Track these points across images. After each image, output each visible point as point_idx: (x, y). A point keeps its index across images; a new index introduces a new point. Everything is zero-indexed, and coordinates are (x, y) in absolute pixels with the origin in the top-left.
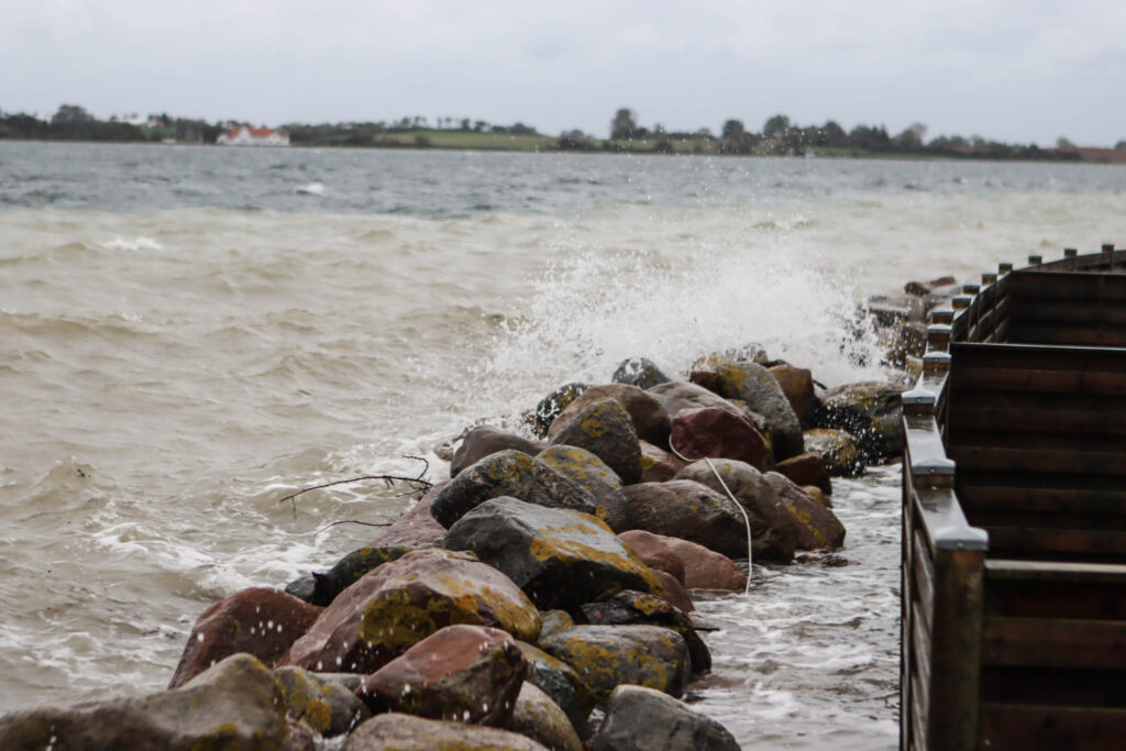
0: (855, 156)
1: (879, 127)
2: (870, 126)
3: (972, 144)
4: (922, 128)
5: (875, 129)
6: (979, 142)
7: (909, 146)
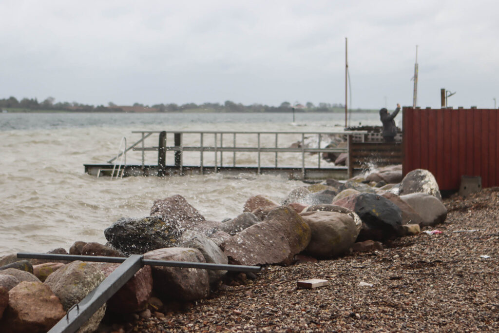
0: (25, 112)
1: (34, 99)
2: (30, 98)
3: (73, 105)
4: (52, 99)
5: (32, 100)
6: (76, 105)
7: (47, 107)
